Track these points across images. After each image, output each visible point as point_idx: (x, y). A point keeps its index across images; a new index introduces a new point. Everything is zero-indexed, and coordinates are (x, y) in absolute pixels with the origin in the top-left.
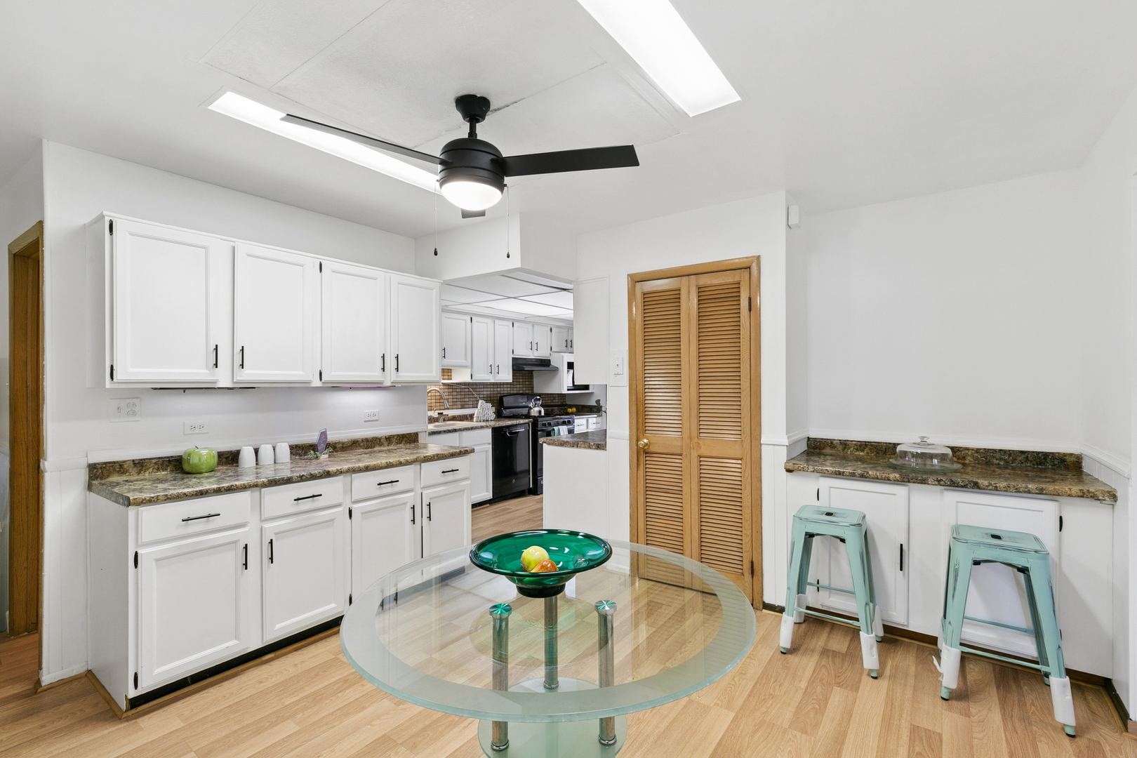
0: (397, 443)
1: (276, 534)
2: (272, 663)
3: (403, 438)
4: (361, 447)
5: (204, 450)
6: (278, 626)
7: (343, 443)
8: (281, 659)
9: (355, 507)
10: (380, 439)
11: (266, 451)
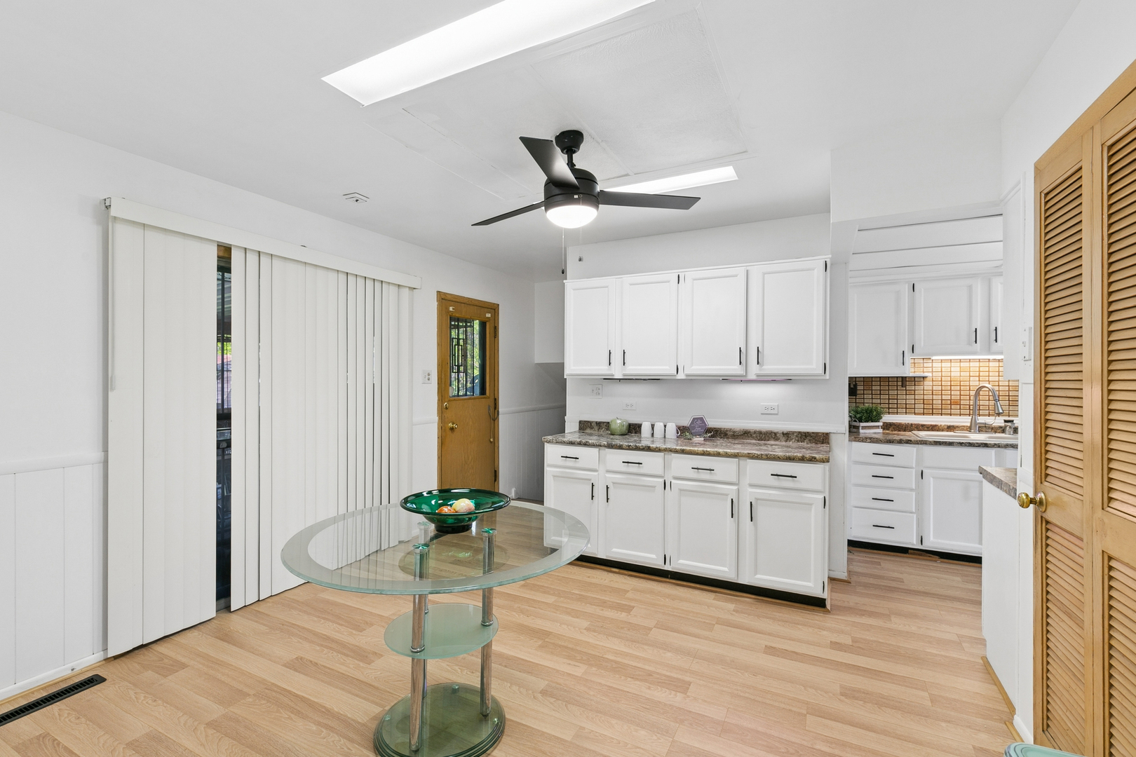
0: (798, 441)
1: (614, 483)
2: (615, 575)
3: (806, 436)
4: (753, 438)
5: (619, 420)
6: (614, 550)
7: (734, 432)
8: (621, 576)
9: (673, 481)
10: (775, 434)
11: (659, 427)
